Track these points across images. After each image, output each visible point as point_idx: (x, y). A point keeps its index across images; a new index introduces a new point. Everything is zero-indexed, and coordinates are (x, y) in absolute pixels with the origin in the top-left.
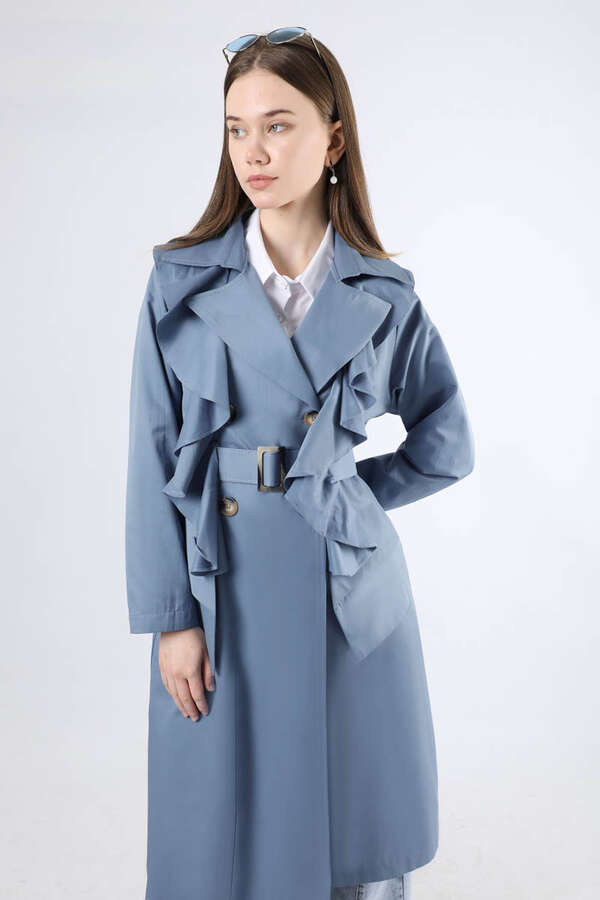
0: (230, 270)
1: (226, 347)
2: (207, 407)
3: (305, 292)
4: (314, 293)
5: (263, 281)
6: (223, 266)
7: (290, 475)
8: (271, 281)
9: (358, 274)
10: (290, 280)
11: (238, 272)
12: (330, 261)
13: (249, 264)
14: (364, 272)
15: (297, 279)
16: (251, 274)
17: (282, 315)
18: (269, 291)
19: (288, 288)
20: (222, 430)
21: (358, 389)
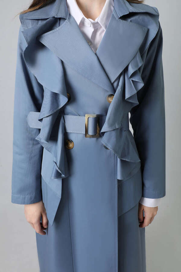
0: (60, 19)
1: (62, 62)
2: (55, 96)
3: (101, 27)
4: (106, 27)
5: (78, 23)
6: (56, 17)
7: (102, 131)
8: (82, 23)
9: (128, 13)
10: (93, 21)
11: (64, 19)
12: (112, 8)
13: (70, 15)
14: (131, 11)
15: (96, 20)
16: (71, 20)
17: (90, 42)
18: (82, 29)
19: (92, 25)
20: (64, 107)
21: (134, 80)
